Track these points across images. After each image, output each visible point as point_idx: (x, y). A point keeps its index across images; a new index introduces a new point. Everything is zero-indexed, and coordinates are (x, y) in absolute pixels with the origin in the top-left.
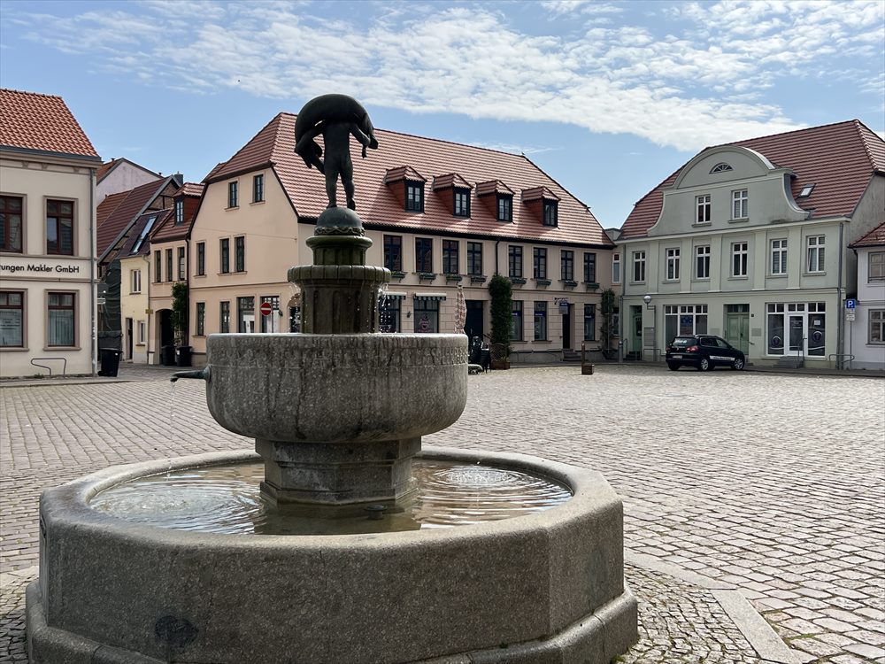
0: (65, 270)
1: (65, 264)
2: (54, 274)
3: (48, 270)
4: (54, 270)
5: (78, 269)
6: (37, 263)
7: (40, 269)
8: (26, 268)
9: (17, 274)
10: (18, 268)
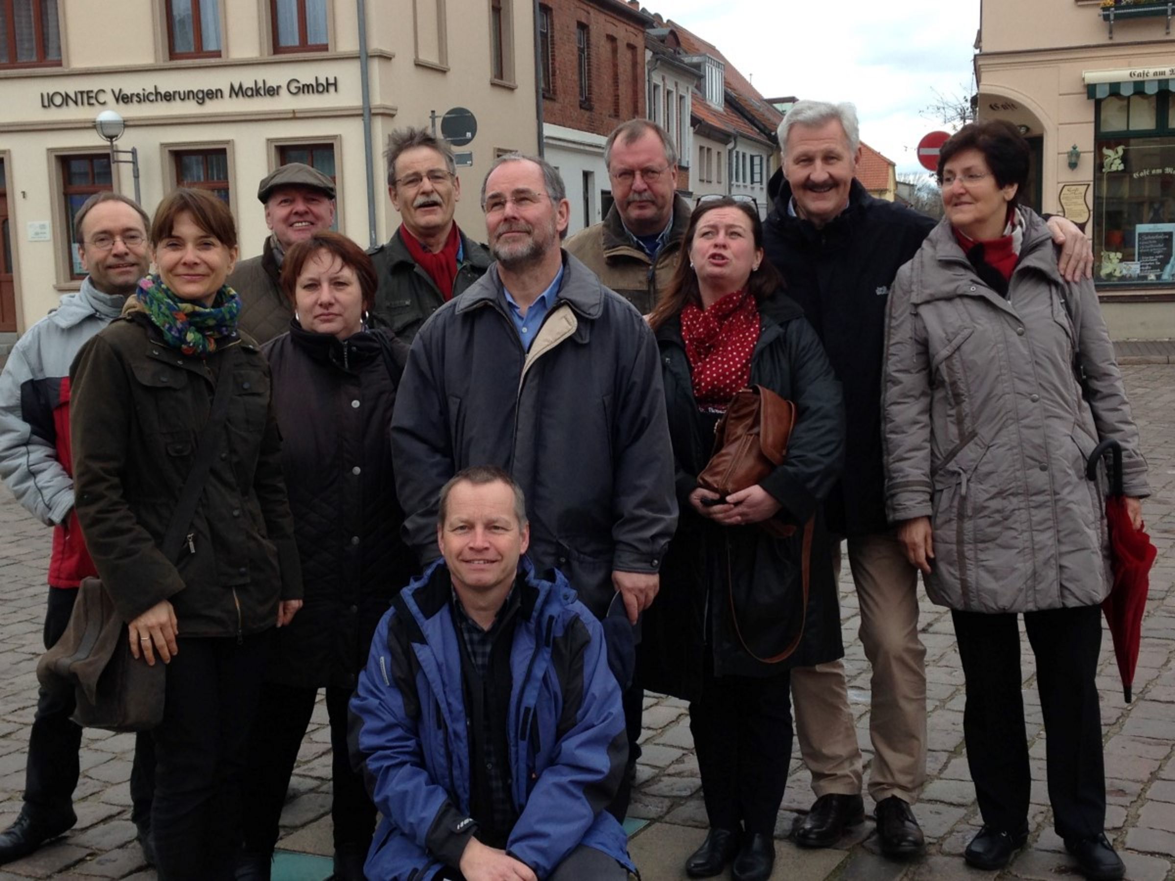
0: (306, 89)
1: (306, 74)
2: (285, 102)
3: (272, 92)
4: (284, 91)
5: (335, 84)
6: (248, 78)
7: (256, 92)
8: (226, 92)
9: (212, 107)
10: (213, 94)
